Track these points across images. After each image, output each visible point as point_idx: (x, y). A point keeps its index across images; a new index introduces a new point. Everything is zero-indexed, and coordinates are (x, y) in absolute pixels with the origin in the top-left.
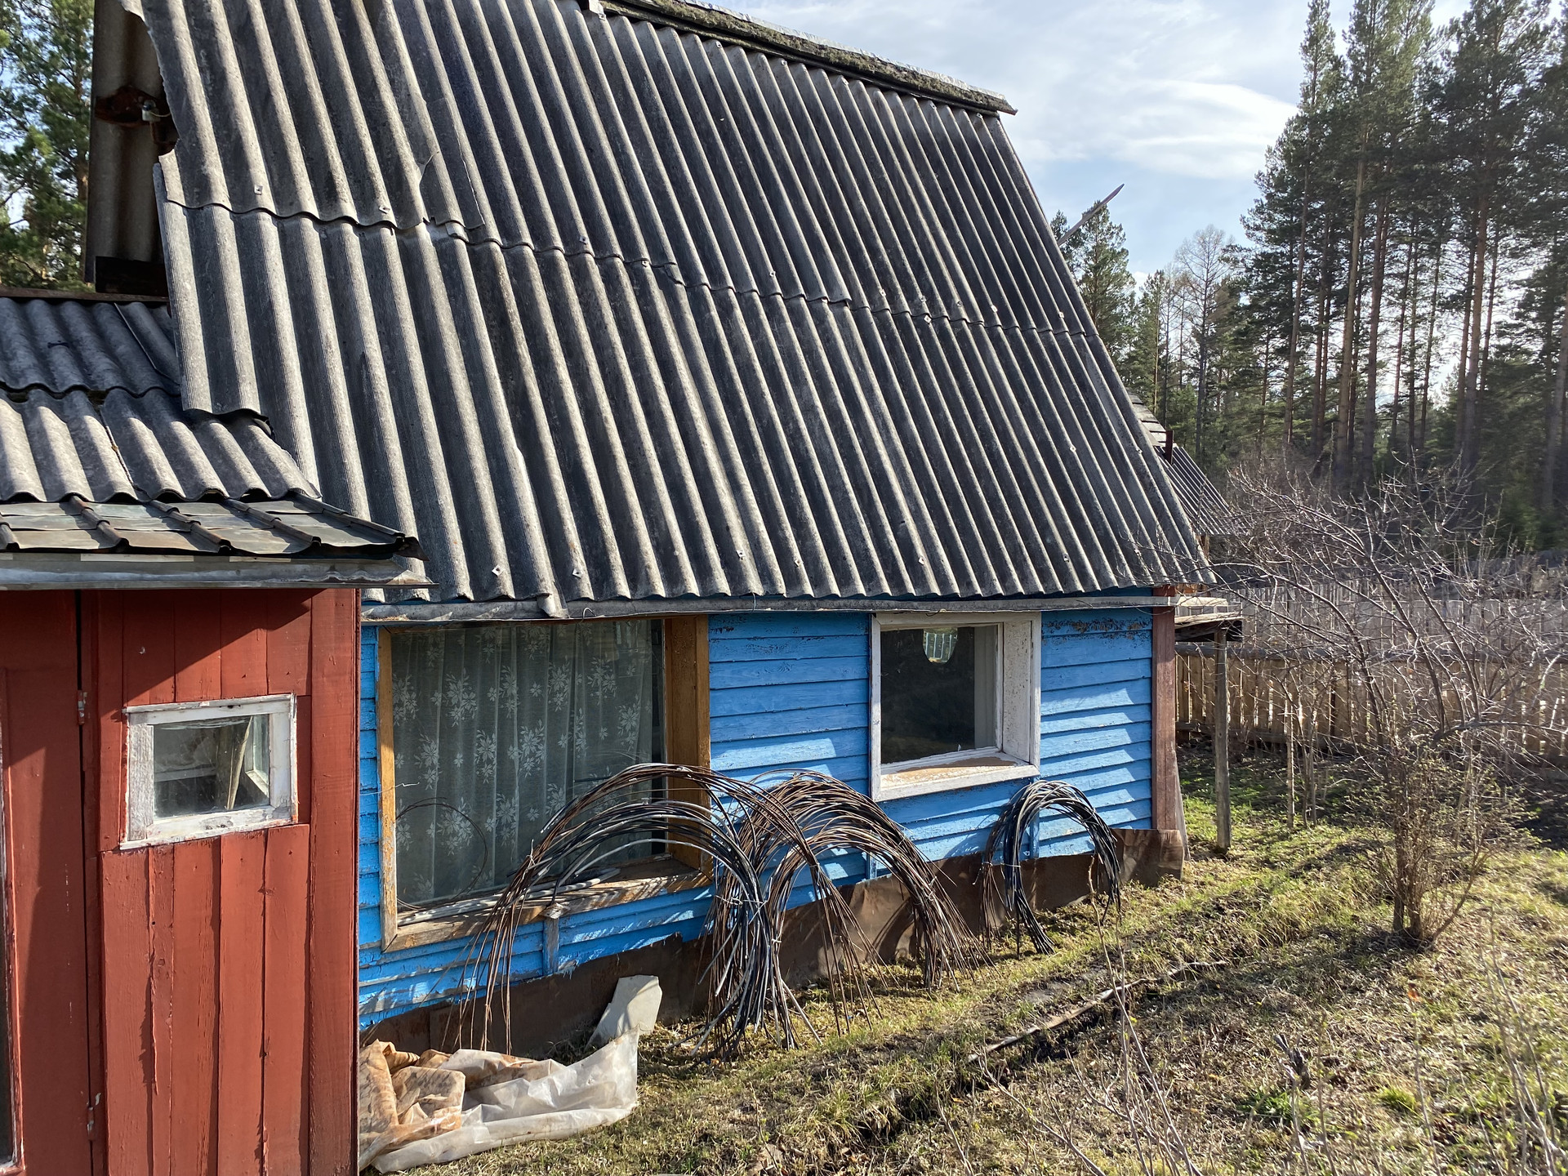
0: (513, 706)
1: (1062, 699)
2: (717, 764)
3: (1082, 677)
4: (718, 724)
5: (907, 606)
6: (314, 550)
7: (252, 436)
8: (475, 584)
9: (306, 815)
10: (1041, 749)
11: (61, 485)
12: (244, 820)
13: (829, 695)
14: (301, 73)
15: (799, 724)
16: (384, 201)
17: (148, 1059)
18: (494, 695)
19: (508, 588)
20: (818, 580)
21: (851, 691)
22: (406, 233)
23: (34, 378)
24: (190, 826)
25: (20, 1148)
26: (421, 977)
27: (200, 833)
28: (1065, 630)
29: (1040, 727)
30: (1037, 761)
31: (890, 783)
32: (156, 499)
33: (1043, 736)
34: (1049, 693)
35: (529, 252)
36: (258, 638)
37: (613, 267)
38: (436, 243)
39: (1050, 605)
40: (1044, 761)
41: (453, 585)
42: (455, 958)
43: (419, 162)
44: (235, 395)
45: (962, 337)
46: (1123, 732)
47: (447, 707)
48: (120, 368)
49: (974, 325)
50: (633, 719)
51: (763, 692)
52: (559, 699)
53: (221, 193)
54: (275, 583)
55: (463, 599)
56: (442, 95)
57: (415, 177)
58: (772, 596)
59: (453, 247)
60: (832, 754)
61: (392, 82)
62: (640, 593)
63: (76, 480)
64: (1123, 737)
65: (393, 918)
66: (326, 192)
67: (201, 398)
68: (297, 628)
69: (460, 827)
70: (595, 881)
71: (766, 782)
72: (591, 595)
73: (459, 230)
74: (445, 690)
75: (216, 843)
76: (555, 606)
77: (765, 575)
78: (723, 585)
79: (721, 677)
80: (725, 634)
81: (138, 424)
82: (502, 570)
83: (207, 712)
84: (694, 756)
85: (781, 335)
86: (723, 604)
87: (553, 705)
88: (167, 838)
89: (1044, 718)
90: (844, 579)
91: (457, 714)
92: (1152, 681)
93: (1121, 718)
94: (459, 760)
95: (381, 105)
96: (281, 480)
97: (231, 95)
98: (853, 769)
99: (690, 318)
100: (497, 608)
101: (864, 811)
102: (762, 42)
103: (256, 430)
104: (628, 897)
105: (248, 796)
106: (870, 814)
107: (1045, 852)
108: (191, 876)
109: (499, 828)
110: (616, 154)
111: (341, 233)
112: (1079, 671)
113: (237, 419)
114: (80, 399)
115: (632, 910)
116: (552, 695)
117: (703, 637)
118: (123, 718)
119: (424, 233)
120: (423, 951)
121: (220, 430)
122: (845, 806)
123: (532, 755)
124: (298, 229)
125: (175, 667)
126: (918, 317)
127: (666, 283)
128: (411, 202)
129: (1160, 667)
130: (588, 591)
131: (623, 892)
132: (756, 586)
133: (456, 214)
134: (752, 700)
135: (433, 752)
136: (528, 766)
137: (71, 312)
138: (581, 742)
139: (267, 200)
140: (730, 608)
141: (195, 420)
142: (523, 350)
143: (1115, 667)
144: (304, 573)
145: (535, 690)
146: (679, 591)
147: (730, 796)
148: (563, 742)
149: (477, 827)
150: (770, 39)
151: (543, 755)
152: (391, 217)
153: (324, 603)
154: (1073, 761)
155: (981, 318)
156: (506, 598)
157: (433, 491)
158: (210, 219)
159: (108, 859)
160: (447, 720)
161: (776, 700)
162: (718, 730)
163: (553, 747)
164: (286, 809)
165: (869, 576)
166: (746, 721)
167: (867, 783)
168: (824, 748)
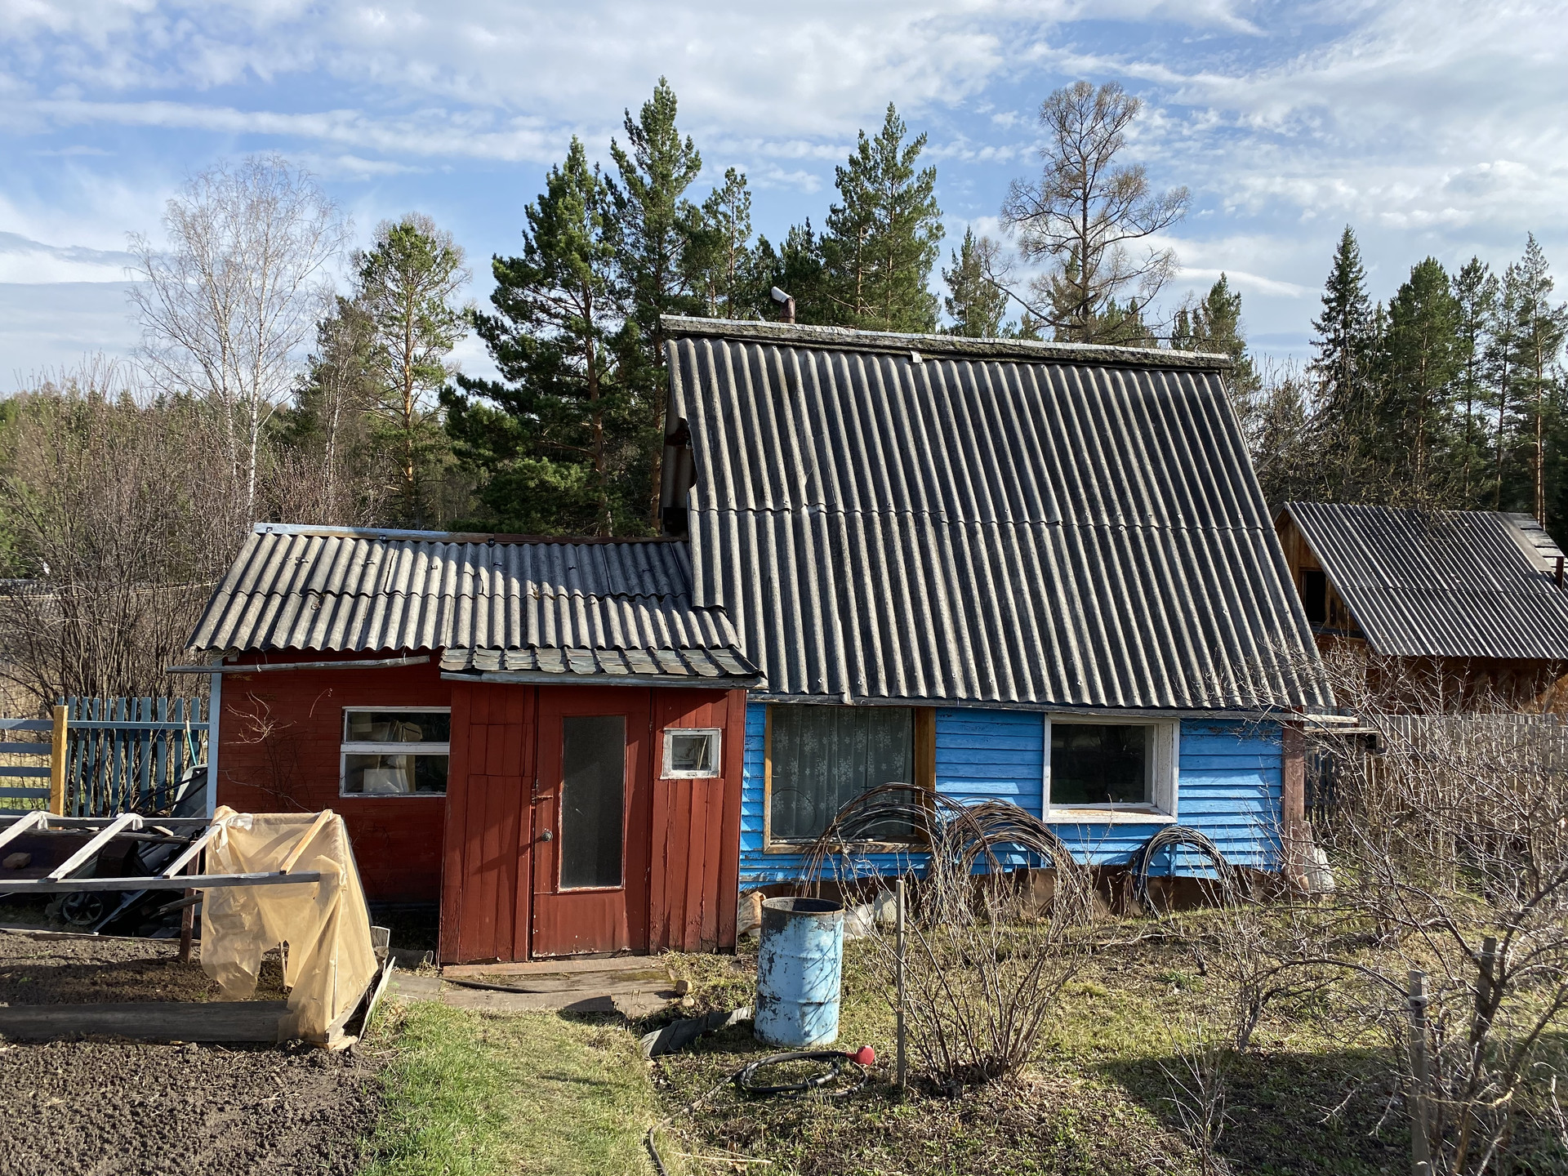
0: (835, 748)
1: (1199, 777)
2: (939, 788)
3: (1216, 763)
4: (942, 766)
5: (1067, 710)
6: (725, 675)
7: (719, 617)
8: (810, 686)
9: (723, 776)
10: (1177, 807)
11: (647, 643)
12: (701, 774)
13: (1016, 758)
14: (753, 435)
15: (994, 772)
16: (787, 498)
17: (665, 858)
18: (825, 741)
19: (825, 689)
20: (1004, 690)
21: (1030, 757)
22: (796, 512)
23: (637, 591)
24: (682, 774)
25: (624, 881)
26: (780, 869)
27: (686, 777)
28: (1201, 732)
29: (1177, 794)
30: (1175, 813)
31: (1054, 814)
32: (678, 647)
33: (1181, 799)
34: (1183, 771)
35: (858, 515)
36: (709, 706)
37: (905, 517)
38: (810, 515)
39: (1184, 714)
40: (1180, 815)
41: (799, 686)
42: (795, 864)
43: (806, 473)
44: (714, 599)
45: (1149, 539)
46: (1256, 803)
47: (802, 745)
48: (671, 585)
49: (1162, 530)
50: (900, 761)
51: (970, 752)
52: (860, 746)
53: (714, 505)
54: (713, 687)
55: (804, 693)
56: (822, 433)
57: (803, 481)
58: (971, 698)
59: (819, 516)
60: (1017, 792)
61: (797, 430)
62: (893, 694)
63: (652, 640)
64: (1256, 807)
65: (768, 840)
66: (760, 496)
67: (700, 601)
68: (722, 703)
69: (808, 806)
70: (870, 840)
71: (968, 803)
72: (866, 694)
73: (823, 508)
74: (802, 736)
75: (691, 781)
76: (847, 698)
77: (969, 687)
78: (941, 691)
79: (942, 742)
80: (946, 718)
81: (675, 613)
82: (824, 680)
83: (689, 732)
84: (926, 782)
85: (1008, 547)
86: (943, 702)
87: (856, 750)
88: (674, 777)
89: (1181, 787)
90: (1022, 690)
91: (807, 749)
92: (1282, 771)
93: (1255, 794)
94: (808, 772)
95: (790, 445)
96: (726, 640)
97: (721, 453)
98: (1031, 802)
99: (948, 542)
100: (819, 698)
101: (1035, 827)
102: (1028, 357)
103: (721, 615)
104: (886, 850)
105: (705, 766)
106: (1036, 830)
107: (1181, 874)
108: (682, 791)
109: (828, 809)
110: (917, 450)
111: (765, 516)
112: (1214, 759)
113: (713, 610)
114: (654, 600)
115: (888, 857)
116: (856, 744)
117: (932, 719)
118: (663, 732)
119: (805, 511)
120: (781, 856)
121: (707, 614)
122: (1020, 822)
123: (845, 774)
124: (746, 517)
125: (680, 714)
126: (1115, 528)
127: (937, 523)
128: (799, 495)
129: (1288, 763)
130: (865, 692)
131: (884, 847)
132: (961, 693)
133: (822, 499)
134: (963, 756)
135: (795, 766)
136: (843, 779)
137: (652, 549)
138: (871, 770)
139: (733, 505)
140: (946, 704)
141: (697, 611)
142: (848, 569)
143: (1248, 758)
144: (724, 683)
145: (847, 741)
146: (914, 694)
147: (948, 807)
148: (862, 768)
149: (816, 808)
150: (1034, 354)
151: (851, 775)
152: (789, 506)
153: (733, 694)
154: (1210, 818)
155: (1168, 523)
156: (824, 694)
157: (795, 642)
158: (708, 516)
159: (656, 781)
160: (802, 752)
161: (980, 757)
162: (942, 770)
163: (856, 771)
164: (716, 772)
165: (1040, 689)
166: (959, 767)
167: (1039, 811)
168: (1012, 788)
